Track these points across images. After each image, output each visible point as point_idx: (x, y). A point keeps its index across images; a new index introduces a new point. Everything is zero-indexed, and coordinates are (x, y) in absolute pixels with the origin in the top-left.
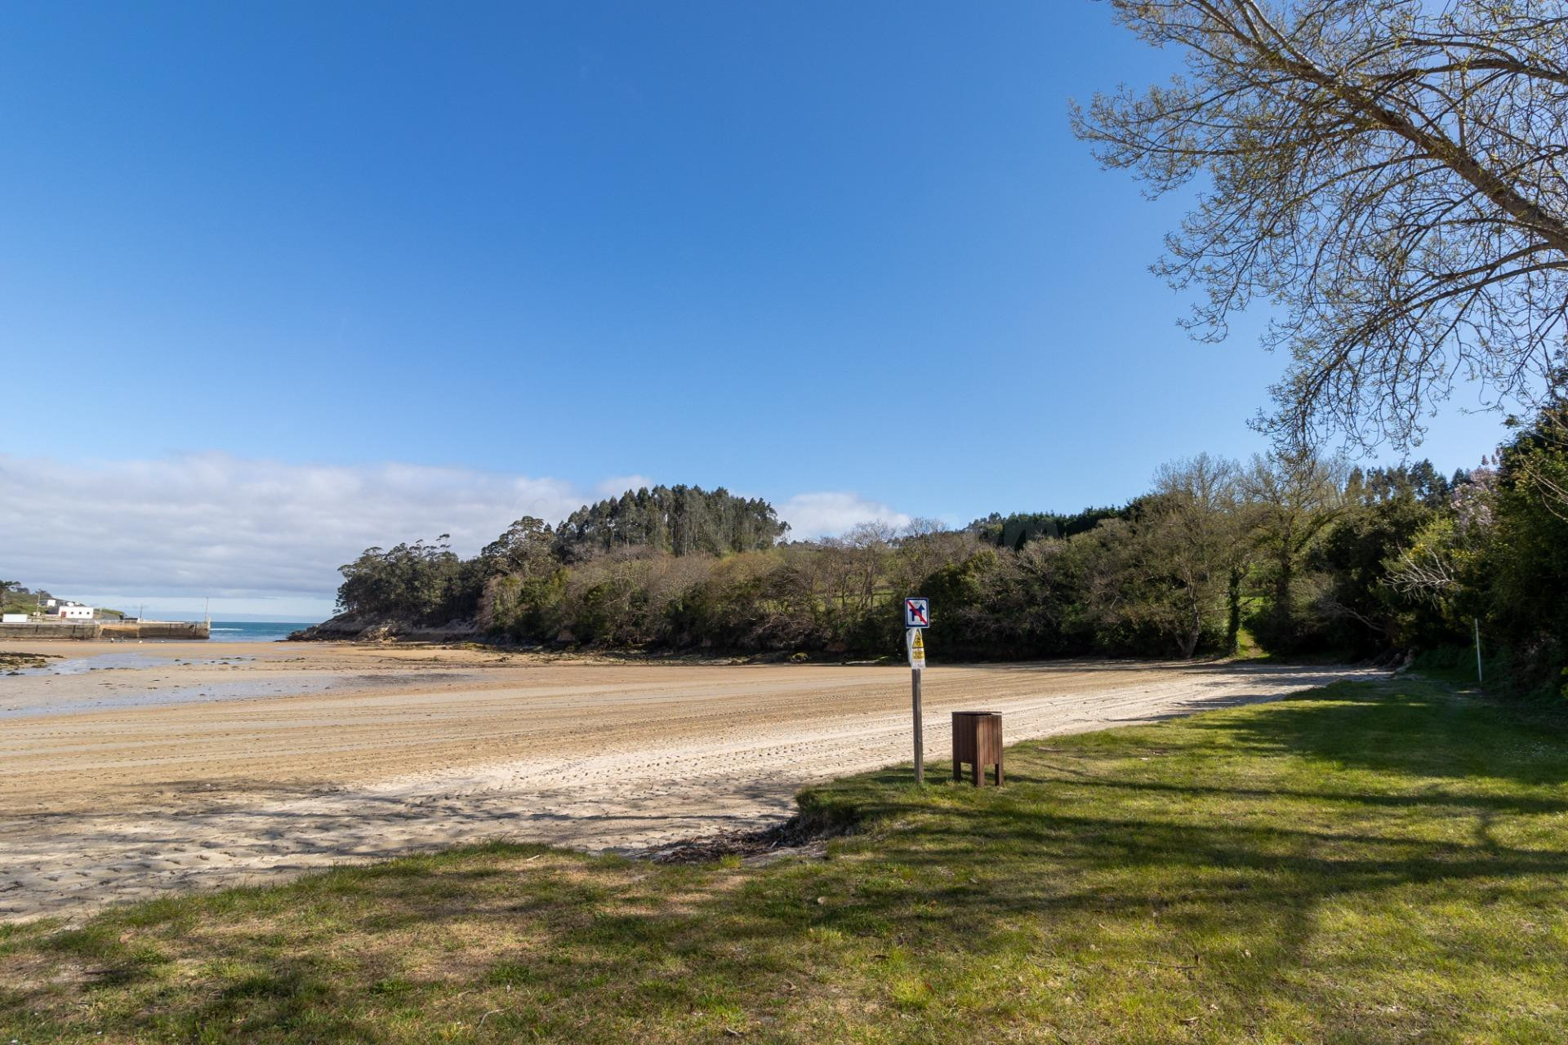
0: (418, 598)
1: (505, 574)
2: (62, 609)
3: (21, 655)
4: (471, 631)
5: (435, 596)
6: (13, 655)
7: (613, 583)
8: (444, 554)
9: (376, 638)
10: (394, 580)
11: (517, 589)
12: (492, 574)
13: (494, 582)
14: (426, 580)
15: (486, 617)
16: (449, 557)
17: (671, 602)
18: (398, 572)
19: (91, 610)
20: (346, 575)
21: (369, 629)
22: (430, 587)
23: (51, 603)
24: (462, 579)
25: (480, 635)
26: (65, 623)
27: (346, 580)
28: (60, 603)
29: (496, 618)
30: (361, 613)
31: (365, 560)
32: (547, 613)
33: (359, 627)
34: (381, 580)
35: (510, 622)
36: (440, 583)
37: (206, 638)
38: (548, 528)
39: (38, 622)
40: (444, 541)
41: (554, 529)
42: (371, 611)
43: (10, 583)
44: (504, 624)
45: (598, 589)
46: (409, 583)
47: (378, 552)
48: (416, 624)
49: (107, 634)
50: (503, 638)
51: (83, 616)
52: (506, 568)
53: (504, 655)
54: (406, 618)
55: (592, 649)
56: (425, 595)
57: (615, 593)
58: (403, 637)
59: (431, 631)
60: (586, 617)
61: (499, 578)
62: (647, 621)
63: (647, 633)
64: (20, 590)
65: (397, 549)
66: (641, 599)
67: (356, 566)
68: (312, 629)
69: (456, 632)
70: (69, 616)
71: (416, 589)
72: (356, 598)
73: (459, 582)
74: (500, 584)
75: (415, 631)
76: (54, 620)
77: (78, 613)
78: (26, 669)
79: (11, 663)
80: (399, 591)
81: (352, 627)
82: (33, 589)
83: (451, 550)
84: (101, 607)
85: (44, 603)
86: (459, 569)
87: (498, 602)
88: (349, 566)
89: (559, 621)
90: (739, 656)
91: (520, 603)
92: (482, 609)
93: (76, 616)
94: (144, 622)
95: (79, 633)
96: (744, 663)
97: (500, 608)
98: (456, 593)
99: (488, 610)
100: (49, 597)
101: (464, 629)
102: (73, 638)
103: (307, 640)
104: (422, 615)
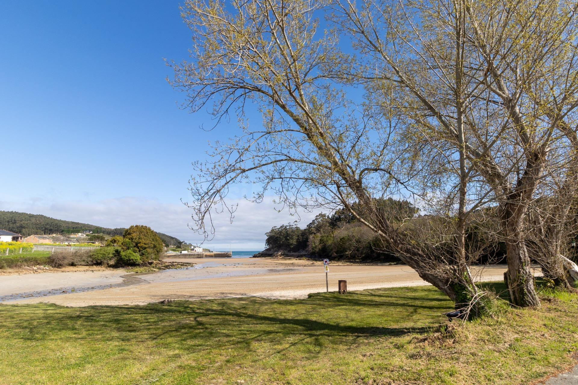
0: (289, 243)
1: (315, 234)
2: (195, 249)
3: (188, 263)
4: (306, 253)
5: (294, 242)
6: (186, 263)
7: (349, 236)
8: (296, 228)
9: (277, 256)
10: (281, 237)
11: (319, 239)
12: (311, 234)
13: (311, 237)
14: (291, 236)
15: (310, 249)
16: (297, 228)
17: (369, 242)
18: (282, 234)
19: (202, 249)
20: (268, 236)
21: (275, 253)
22: (292, 239)
23: (192, 247)
24: (302, 236)
25: (309, 255)
26: (196, 253)
27: (267, 238)
28: (195, 247)
29: (313, 249)
30: (272, 248)
31: (272, 230)
32: (328, 247)
33: (272, 253)
34: (277, 237)
35: (317, 250)
36: (295, 237)
37: (231, 257)
38: (328, 217)
39: (190, 253)
40: (295, 223)
41: (330, 217)
42: (275, 247)
43: (183, 242)
44: (316, 251)
45: (343, 238)
46: (286, 237)
47: (276, 228)
48: (289, 251)
49: (207, 256)
50: (315, 256)
51: (200, 251)
52: (315, 232)
53: (314, 262)
54: (286, 249)
55: (343, 259)
56: (291, 241)
57: (349, 240)
58: (286, 256)
59: (294, 253)
60: (340, 248)
61: (313, 235)
62: (361, 249)
63: (362, 253)
64: (185, 243)
65: (282, 227)
66: (358, 241)
67: (270, 232)
68: (259, 253)
69: (301, 254)
70: (197, 251)
71: (288, 240)
72: (271, 243)
73: (301, 237)
74: (313, 237)
75: (289, 253)
76: (193, 252)
77: (199, 250)
78: (189, 267)
79: (186, 266)
80: (283, 240)
81: (270, 253)
82: (188, 243)
83: (298, 226)
84: (204, 248)
85: (191, 247)
86: (301, 232)
87: (313, 243)
88: (268, 233)
89: (332, 250)
90: (393, 262)
91: (320, 243)
92: (308, 246)
93: (198, 251)
94: (215, 252)
95: (199, 256)
96: (394, 264)
97: (314, 245)
98: (301, 240)
99: (310, 246)
100: (191, 245)
101: (303, 253)
102: (198, 258)
103: (258, 257)
104: (290, 248)
